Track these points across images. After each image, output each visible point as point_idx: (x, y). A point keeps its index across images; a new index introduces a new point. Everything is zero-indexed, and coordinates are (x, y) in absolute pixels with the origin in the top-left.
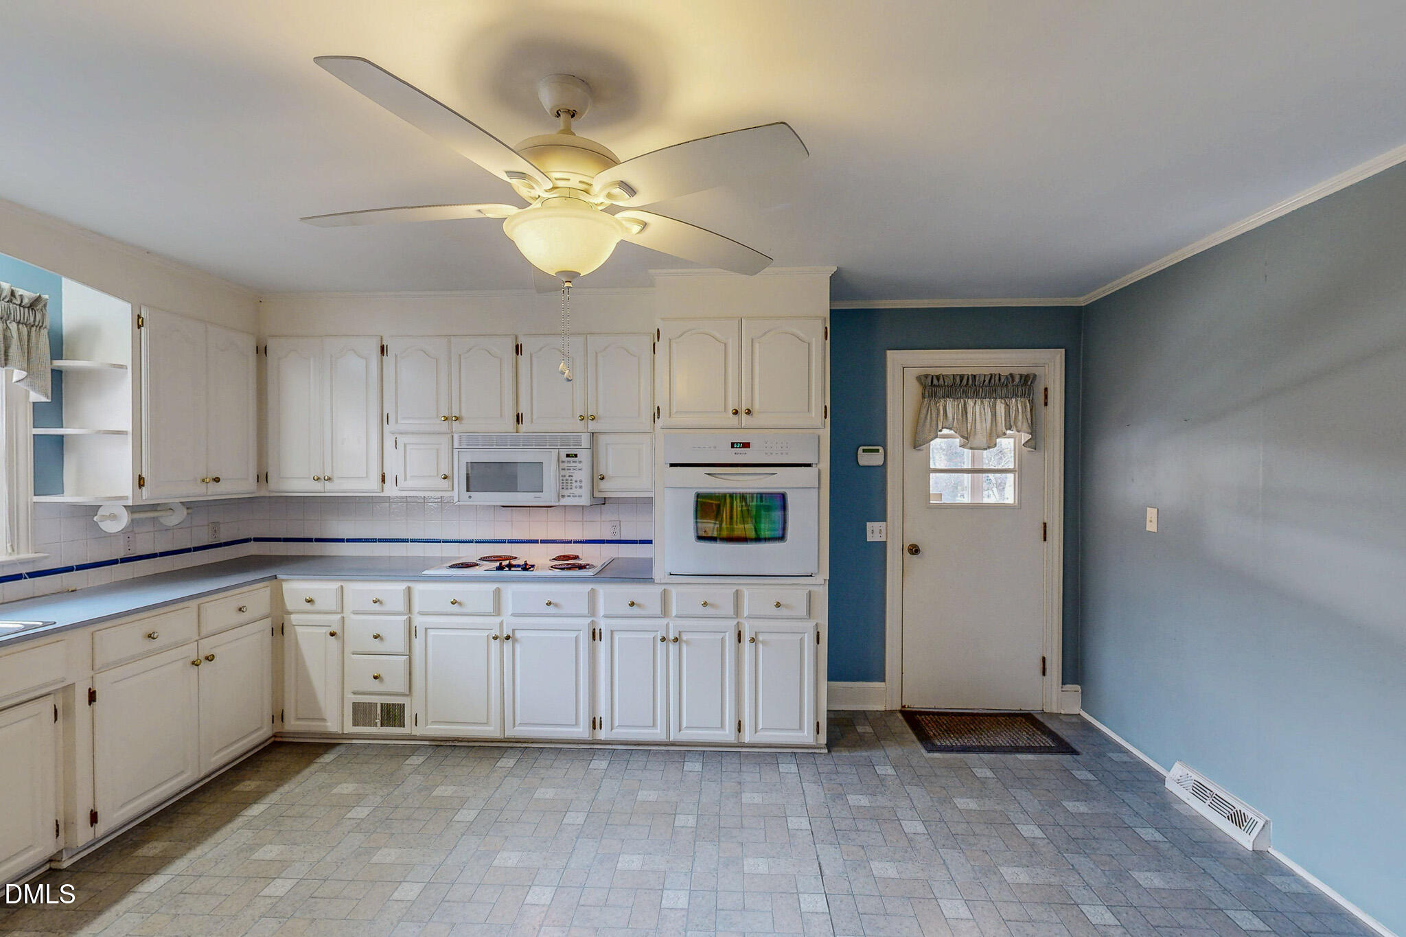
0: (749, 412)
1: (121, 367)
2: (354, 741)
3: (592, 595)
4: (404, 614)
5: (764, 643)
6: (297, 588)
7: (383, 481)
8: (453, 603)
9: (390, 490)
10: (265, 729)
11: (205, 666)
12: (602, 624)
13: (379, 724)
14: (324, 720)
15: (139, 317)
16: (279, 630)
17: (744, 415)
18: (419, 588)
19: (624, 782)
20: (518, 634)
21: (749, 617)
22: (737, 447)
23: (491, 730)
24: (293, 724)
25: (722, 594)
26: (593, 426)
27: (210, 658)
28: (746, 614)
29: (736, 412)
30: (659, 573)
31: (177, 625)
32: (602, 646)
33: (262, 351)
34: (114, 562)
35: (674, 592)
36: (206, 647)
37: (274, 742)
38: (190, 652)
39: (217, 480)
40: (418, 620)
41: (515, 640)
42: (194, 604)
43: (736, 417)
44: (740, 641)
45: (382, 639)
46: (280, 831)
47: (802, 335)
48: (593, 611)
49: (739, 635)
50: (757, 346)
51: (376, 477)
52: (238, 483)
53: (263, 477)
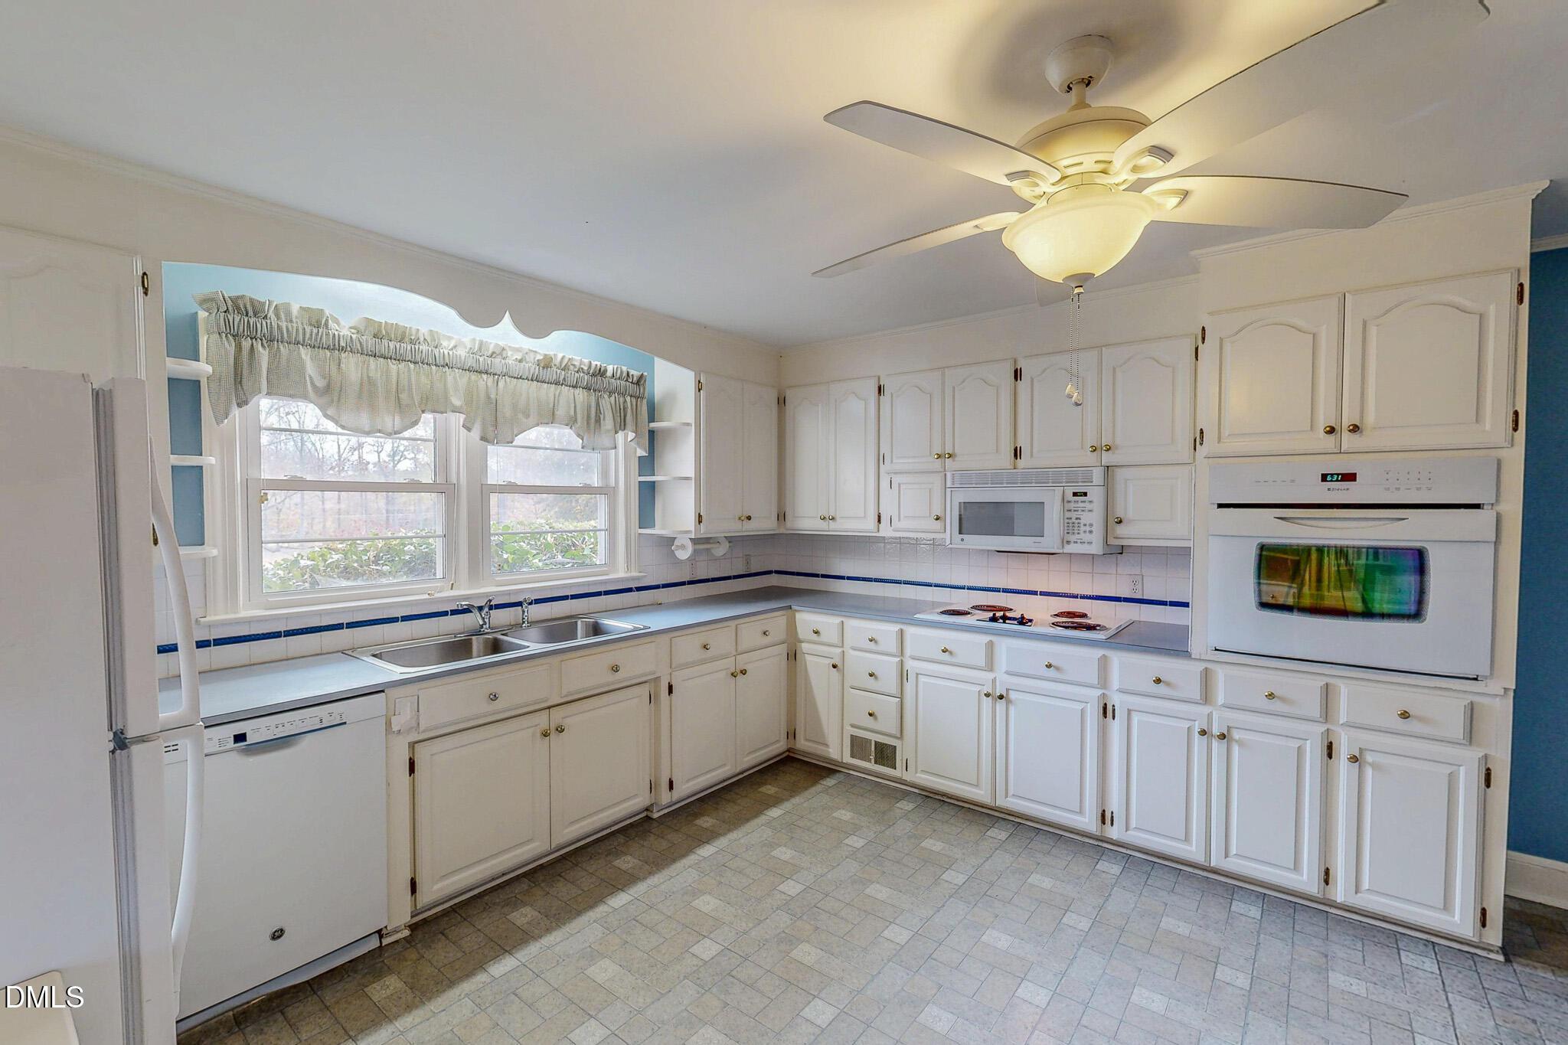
0: (1355, 429)
1: (688, 424)
2: (851, 772)
3: (1104, 663)
4: (898, 656)
5: (1375, 766)
6: (807, 619)
7: (879, 521)
8: (943, 651)
9: (886, 531)
10: (781, 743)
11: (740, 677)
12: (1116, 700)
13: (873, 761)
14: (827, 745)
15: (699, 382)
16: (793, 656)
17: (1346, 435)
18: (911, 631)
19: (1142, 898)
20: (1013, 695)
21: (1347, 725)
22: (1331, 481)
23: (980, 794)
24: (802, 744)
25: (1304, 687)
26: (1107, 458)
27: (743, 672)
28: (1343, 719)
29: (1331, 430)
30: (1196, 646)
31: (721, 640)
32: (1116, 727)
33: (782, 401)
34: (683, 584)
35: (1221, 674)
36: (742, 661)
37: (788, 757)
38: (729, 664)
39: (749, 518)
40: (910, 665)
41: (1009, 702)
42: (733, 623)
43: (1332, 437)
44: (1330, 756)
45: (876, 678)
46: (792, 838)
47: (1467, 304)
48: (1103, 681)
49: (1330, 746)
50: (1373, 332)
51: (873, 519)
52: (763, 523)
53: (782, 517)
